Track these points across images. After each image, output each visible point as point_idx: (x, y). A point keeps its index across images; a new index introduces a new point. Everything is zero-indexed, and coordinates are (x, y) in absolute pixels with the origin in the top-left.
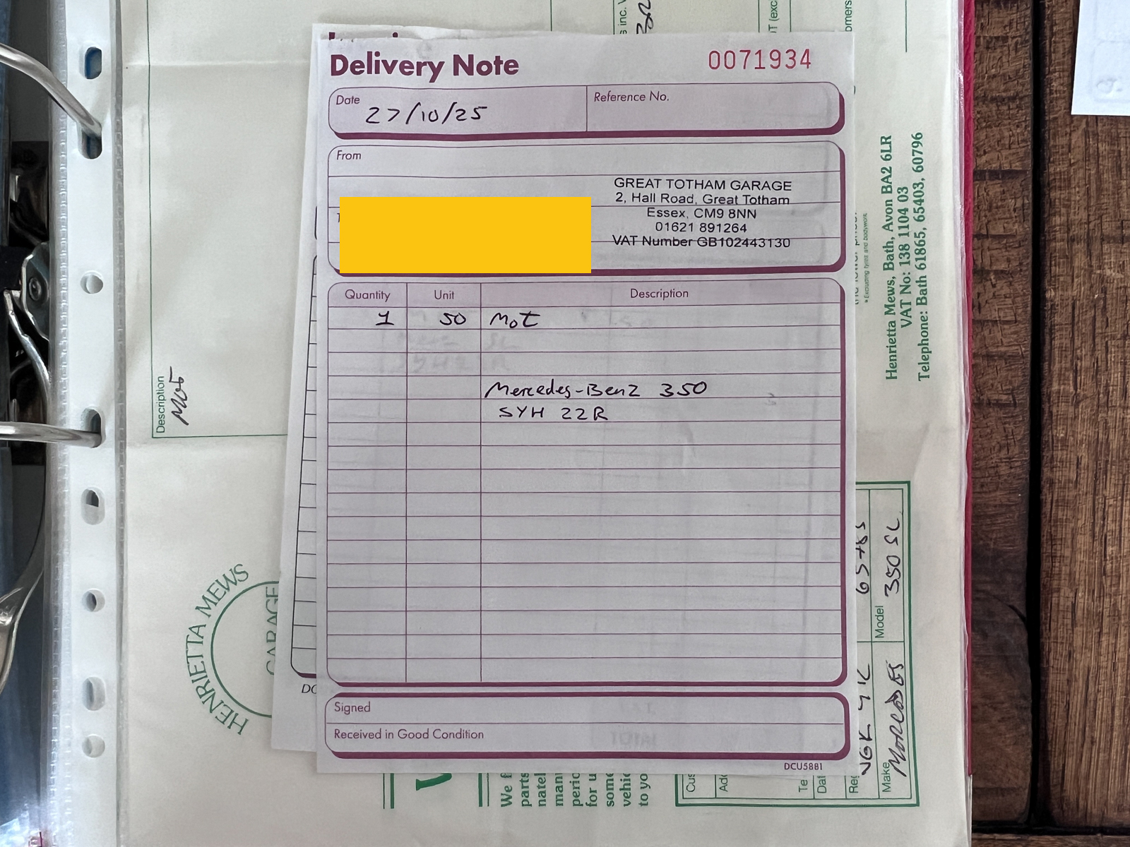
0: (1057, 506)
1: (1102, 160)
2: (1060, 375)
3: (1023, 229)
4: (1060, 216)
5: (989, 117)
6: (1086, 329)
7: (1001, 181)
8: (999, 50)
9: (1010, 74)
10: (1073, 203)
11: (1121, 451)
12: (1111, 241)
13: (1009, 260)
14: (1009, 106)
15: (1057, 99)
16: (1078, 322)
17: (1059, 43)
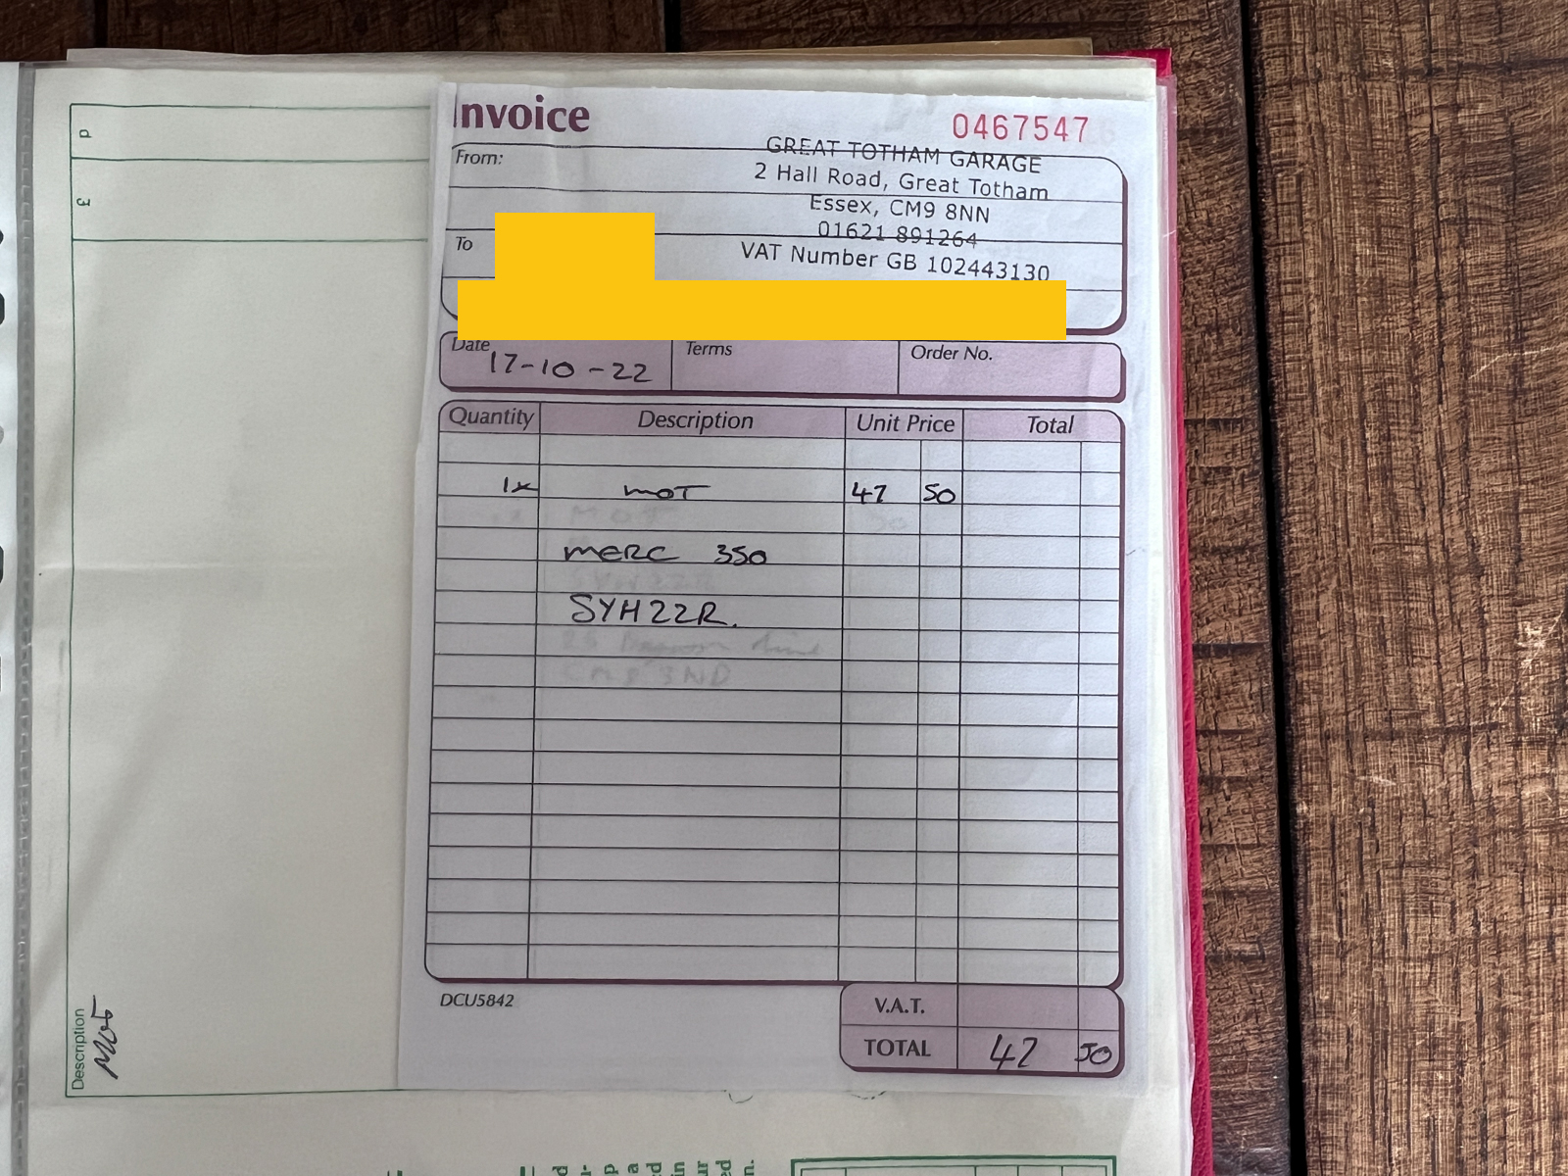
0: (1324, 1093)
1: (1360, 631)
2: (1319, 917)
3: (1261, 721)
4: (1310, 704)
5: (1211, 573)
6: (1350, 854)
7: (1230, 659)
8: (1220, 486)
9: (1235, 516)
10: (1325, 687)
11: (1403, 1016)
12: (1377, 738)
13: (1246, 764)
14: (1237, 559)
15: (1298, 549)
16: (1340, 847)
17: (1297, 475)
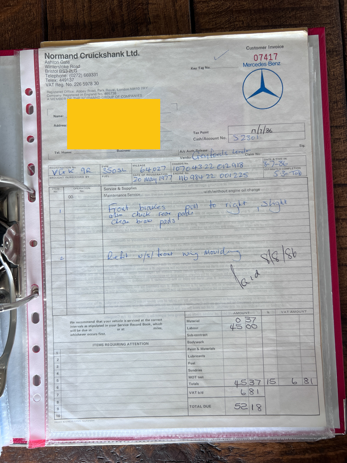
5: (336, 166)
8: (338, 143)
13: (346, 215)
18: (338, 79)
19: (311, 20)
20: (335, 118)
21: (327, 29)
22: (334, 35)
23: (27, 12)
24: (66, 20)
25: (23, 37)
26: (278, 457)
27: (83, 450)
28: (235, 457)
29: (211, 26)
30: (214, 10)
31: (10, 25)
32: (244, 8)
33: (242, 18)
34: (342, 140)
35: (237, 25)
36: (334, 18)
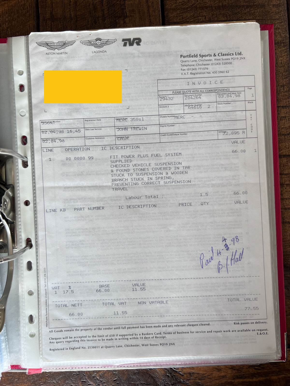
7: (286, 158)
18: (285, 66)
19: (262, 16)
20: (282, 99)
21: (276, 24)
22: (282, 29)
23: (22, 6)
24: (55, 13)
25: (18, 28)
26: (231, 381)
27: (69, 374)
28: (195, 380)
29: (178, 20)
30: (181, 6)
31: (7, 17)
32: (206, 5)
33: (205, 14)
34: (287, 118)
35: (200, 19)
36: (282, 15)
